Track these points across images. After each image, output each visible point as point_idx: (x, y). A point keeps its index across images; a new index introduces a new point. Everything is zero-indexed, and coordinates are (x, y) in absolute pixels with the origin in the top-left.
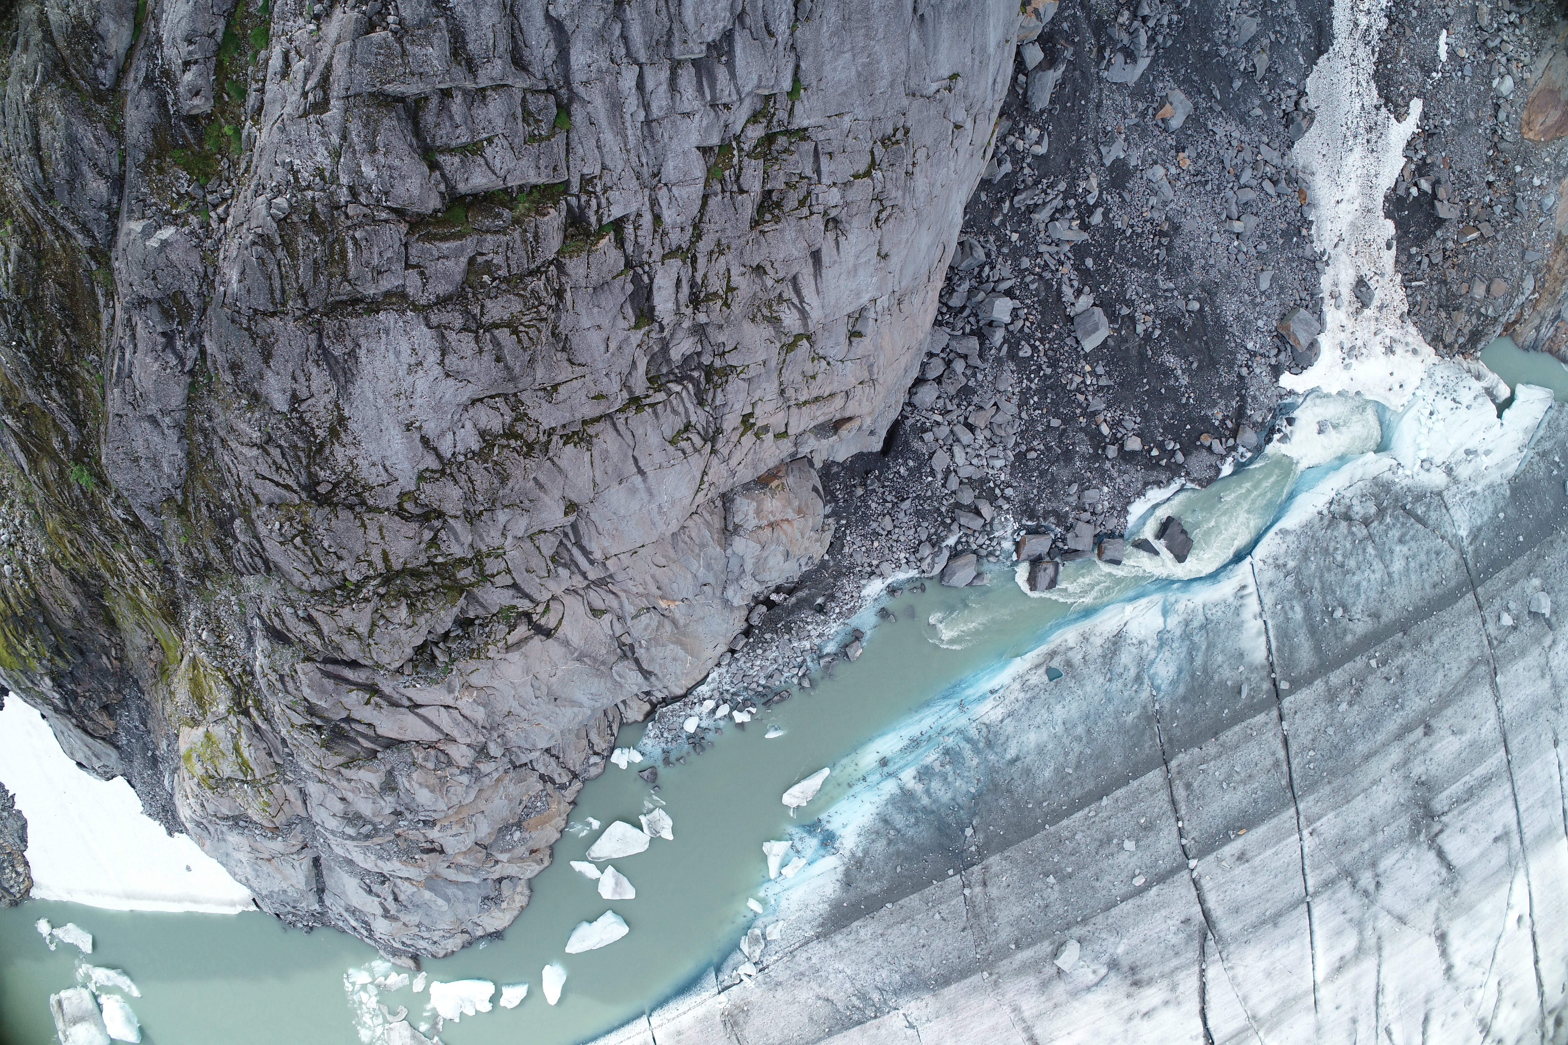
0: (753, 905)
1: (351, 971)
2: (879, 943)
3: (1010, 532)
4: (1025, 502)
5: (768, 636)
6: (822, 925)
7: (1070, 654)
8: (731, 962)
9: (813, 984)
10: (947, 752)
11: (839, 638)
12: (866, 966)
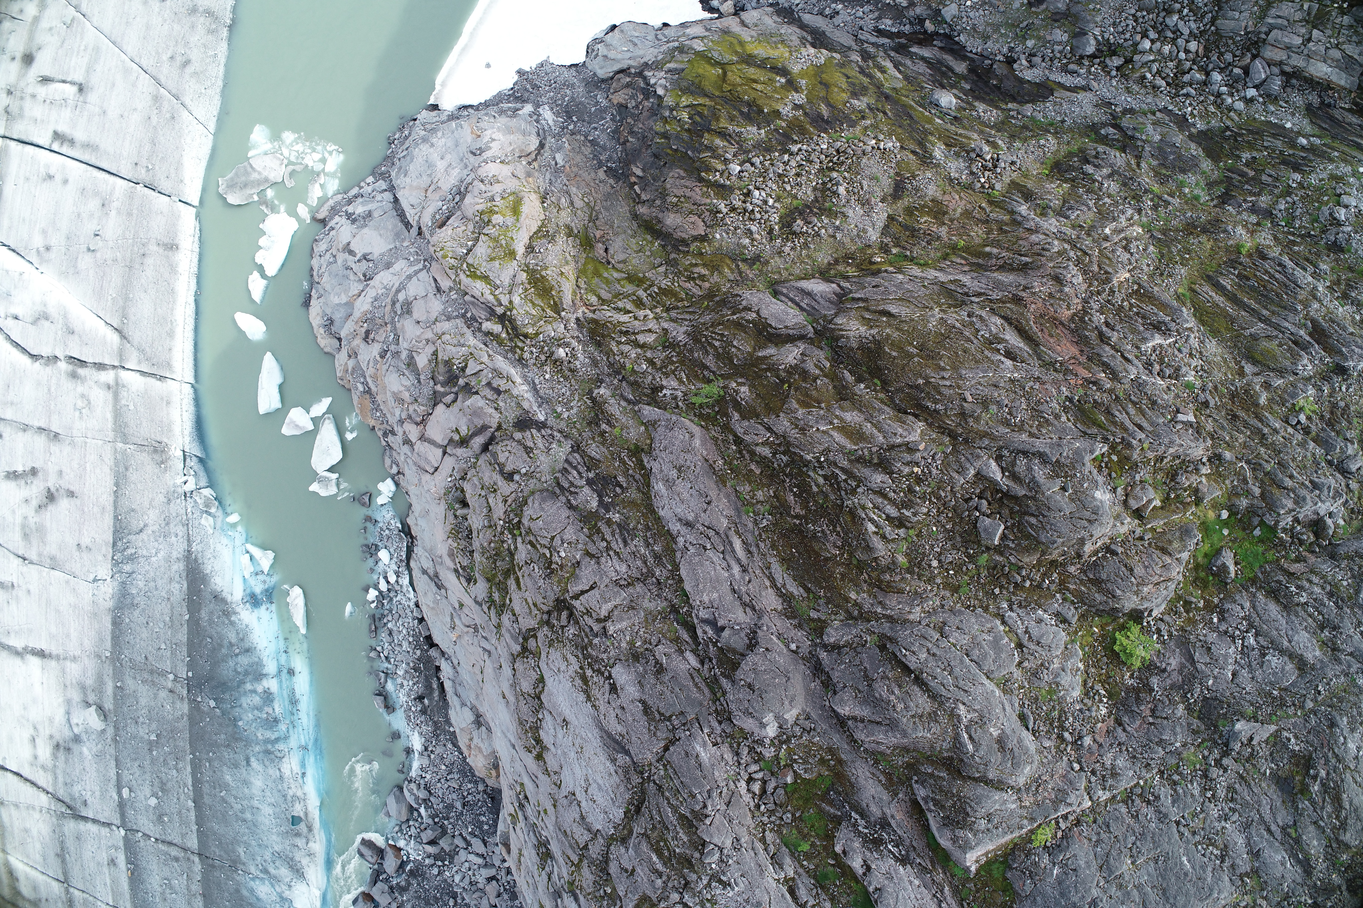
0: (234, 518)
1: (342, 157)
2: (163, 594)
3: (411, 851)
4: (423, 875)
5: (418, 652)
6: (196, 560)
7: (304, 840)
8: (202, 474)
9: (156, 528)
10: (276, 721)
11: (394, 696)
12: (152, 574)
